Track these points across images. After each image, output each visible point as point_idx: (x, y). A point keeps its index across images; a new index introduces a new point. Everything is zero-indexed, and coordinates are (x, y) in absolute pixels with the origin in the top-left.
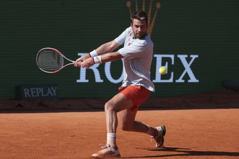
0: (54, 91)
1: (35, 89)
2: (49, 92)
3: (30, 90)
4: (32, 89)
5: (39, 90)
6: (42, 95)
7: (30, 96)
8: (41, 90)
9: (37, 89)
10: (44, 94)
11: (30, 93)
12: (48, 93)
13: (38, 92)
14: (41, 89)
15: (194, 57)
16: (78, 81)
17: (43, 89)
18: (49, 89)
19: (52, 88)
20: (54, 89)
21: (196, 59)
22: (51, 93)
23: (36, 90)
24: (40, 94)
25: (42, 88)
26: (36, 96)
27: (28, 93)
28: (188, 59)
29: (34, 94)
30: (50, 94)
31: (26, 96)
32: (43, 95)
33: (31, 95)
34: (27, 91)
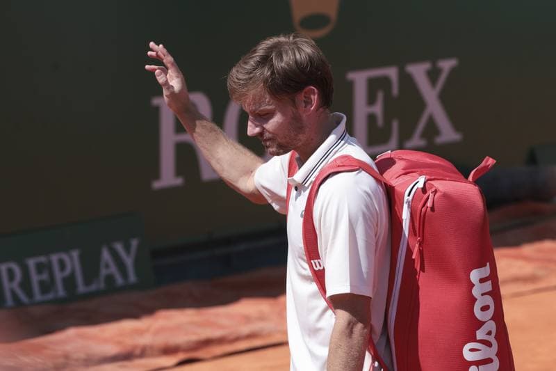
0: (129, 261)
1: (42, 259)
2: (107, 266)
3: (25, 270)
4: (31, 263)
5: (62, 266)
6: (75, 286)
7: (26, 299)
8: (73, 260)
9: (55, 258)
10: (87, 282)
11: (26, 284)
12: (104, 272)
13: (59, 276)
14: (71, 258)
15: (447, 65)
17: (81, 257)
18: (106, 255)
19: (119, 247)
20: (127, 248)
21: (453, 71)
22: (113, 269)
23: (49, 267)
24: (69, 282)
25: (75, 254)
26: (51, 296)
27: (15, 285)
28: (433, 75)
29: (42, 285)
30: (110, 279)
32: (81, 288)
33: (30, 293)
34: (11, 274)
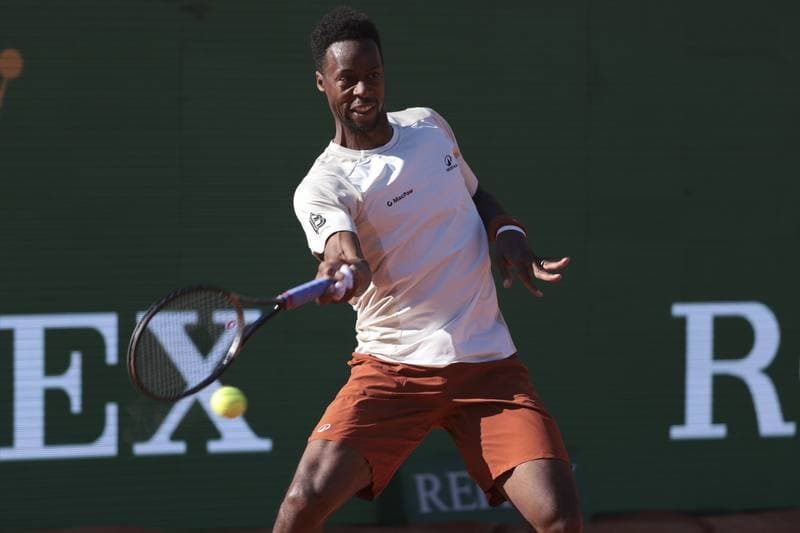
3: (445, 483)
4: (453, 477)
7: (443, 507)
11: (445, 494)
16: (677, 433)
26: (473, 507)
27: (433, 495)
29: (464, 499)
31: (425, 508)
33: (449, 503)
34: (428, 486)
